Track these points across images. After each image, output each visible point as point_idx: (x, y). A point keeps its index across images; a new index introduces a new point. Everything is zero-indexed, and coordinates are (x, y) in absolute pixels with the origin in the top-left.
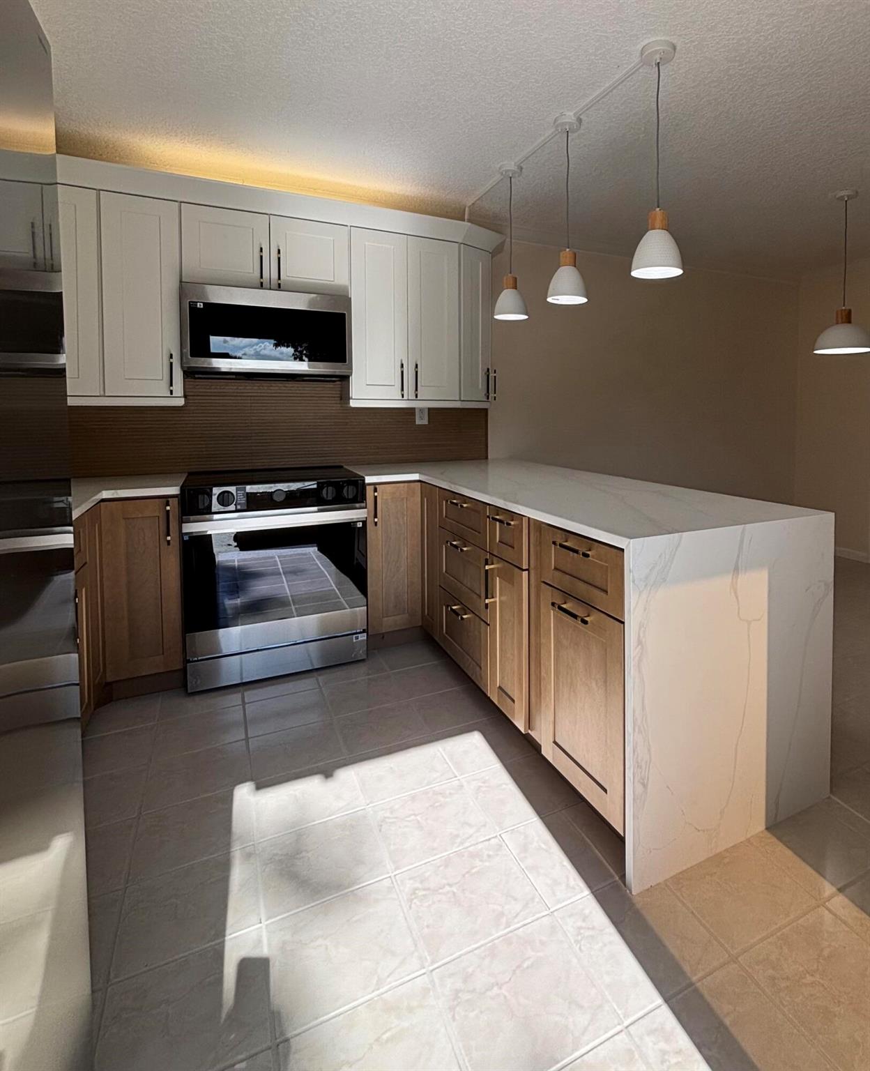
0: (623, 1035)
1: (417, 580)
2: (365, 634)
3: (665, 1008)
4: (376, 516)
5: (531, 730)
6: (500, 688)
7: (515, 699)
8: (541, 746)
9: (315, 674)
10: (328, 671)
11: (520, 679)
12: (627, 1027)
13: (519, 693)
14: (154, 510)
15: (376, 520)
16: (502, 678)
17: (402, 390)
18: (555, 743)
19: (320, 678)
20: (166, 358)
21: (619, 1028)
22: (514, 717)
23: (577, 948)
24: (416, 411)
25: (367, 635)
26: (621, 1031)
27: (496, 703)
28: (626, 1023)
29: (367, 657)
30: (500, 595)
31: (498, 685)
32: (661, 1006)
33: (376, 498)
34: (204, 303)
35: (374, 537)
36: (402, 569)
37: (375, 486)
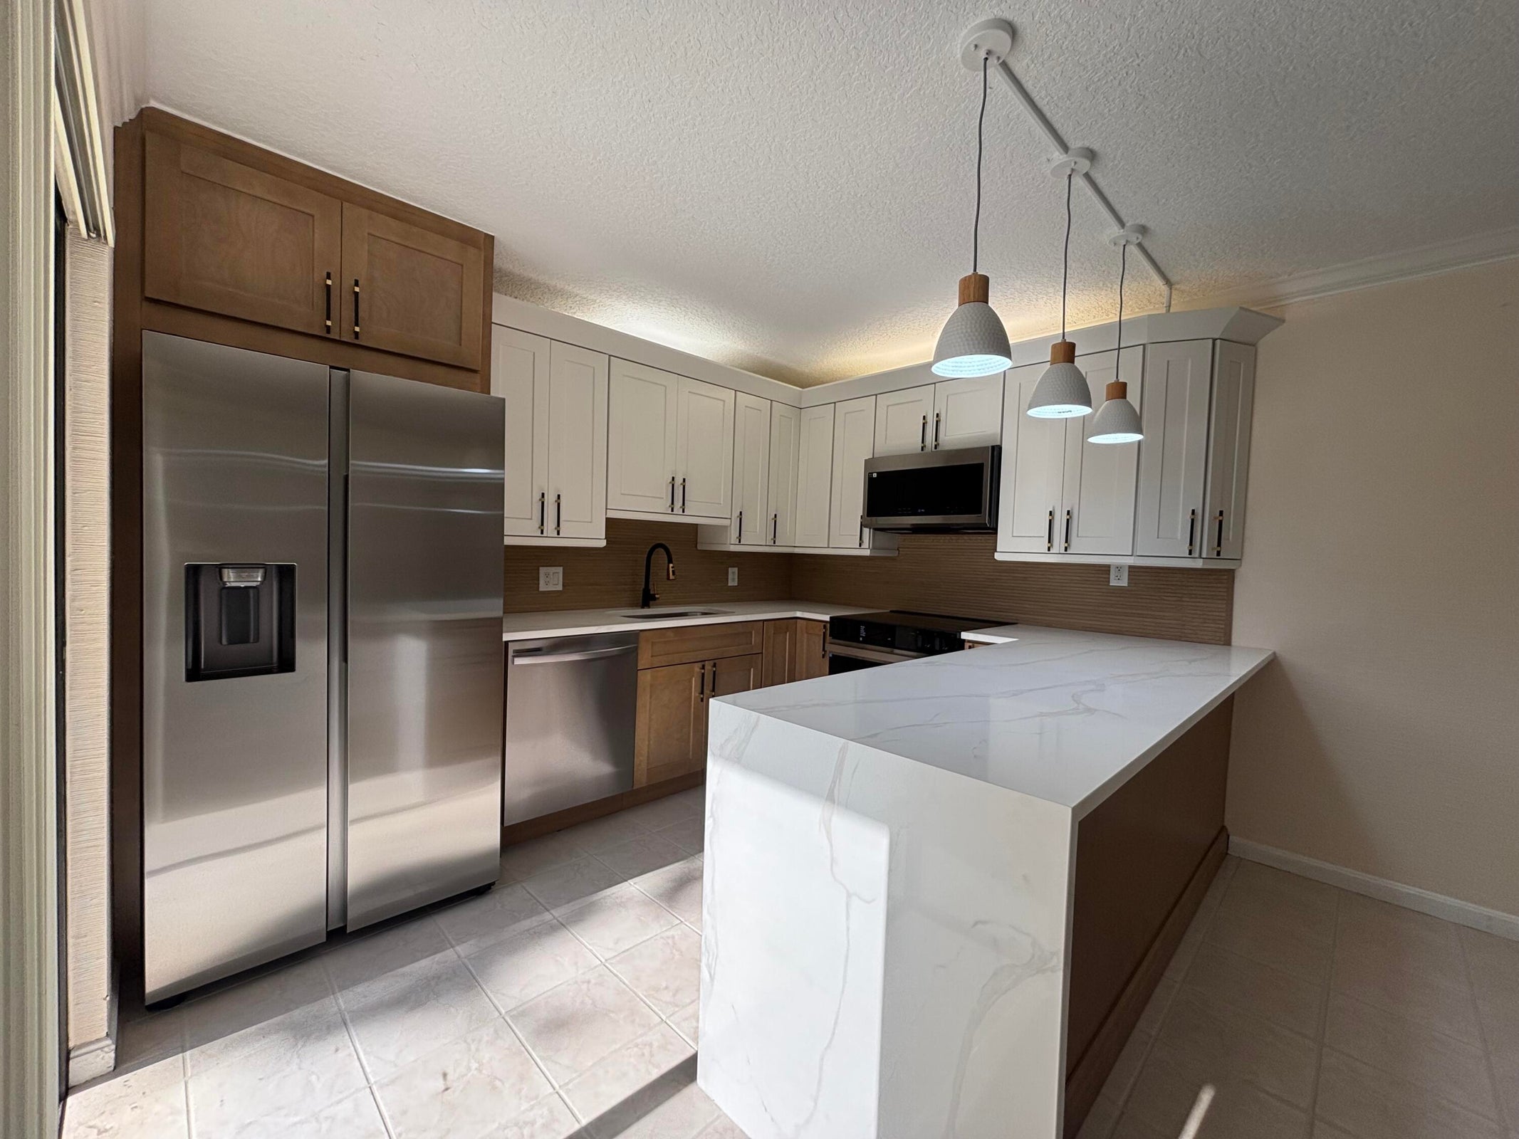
0: (552, 1090)
3: (577, 1127)
12: (557, 1093)
14: (820, 630)
17: (1050, 541)
21: (557, 1086)
23: (629, 1046)
24: (1111, 567)
26: (554, 1089)
28: (561, 1092)
32: (579, 1122)
34: (877, 473)
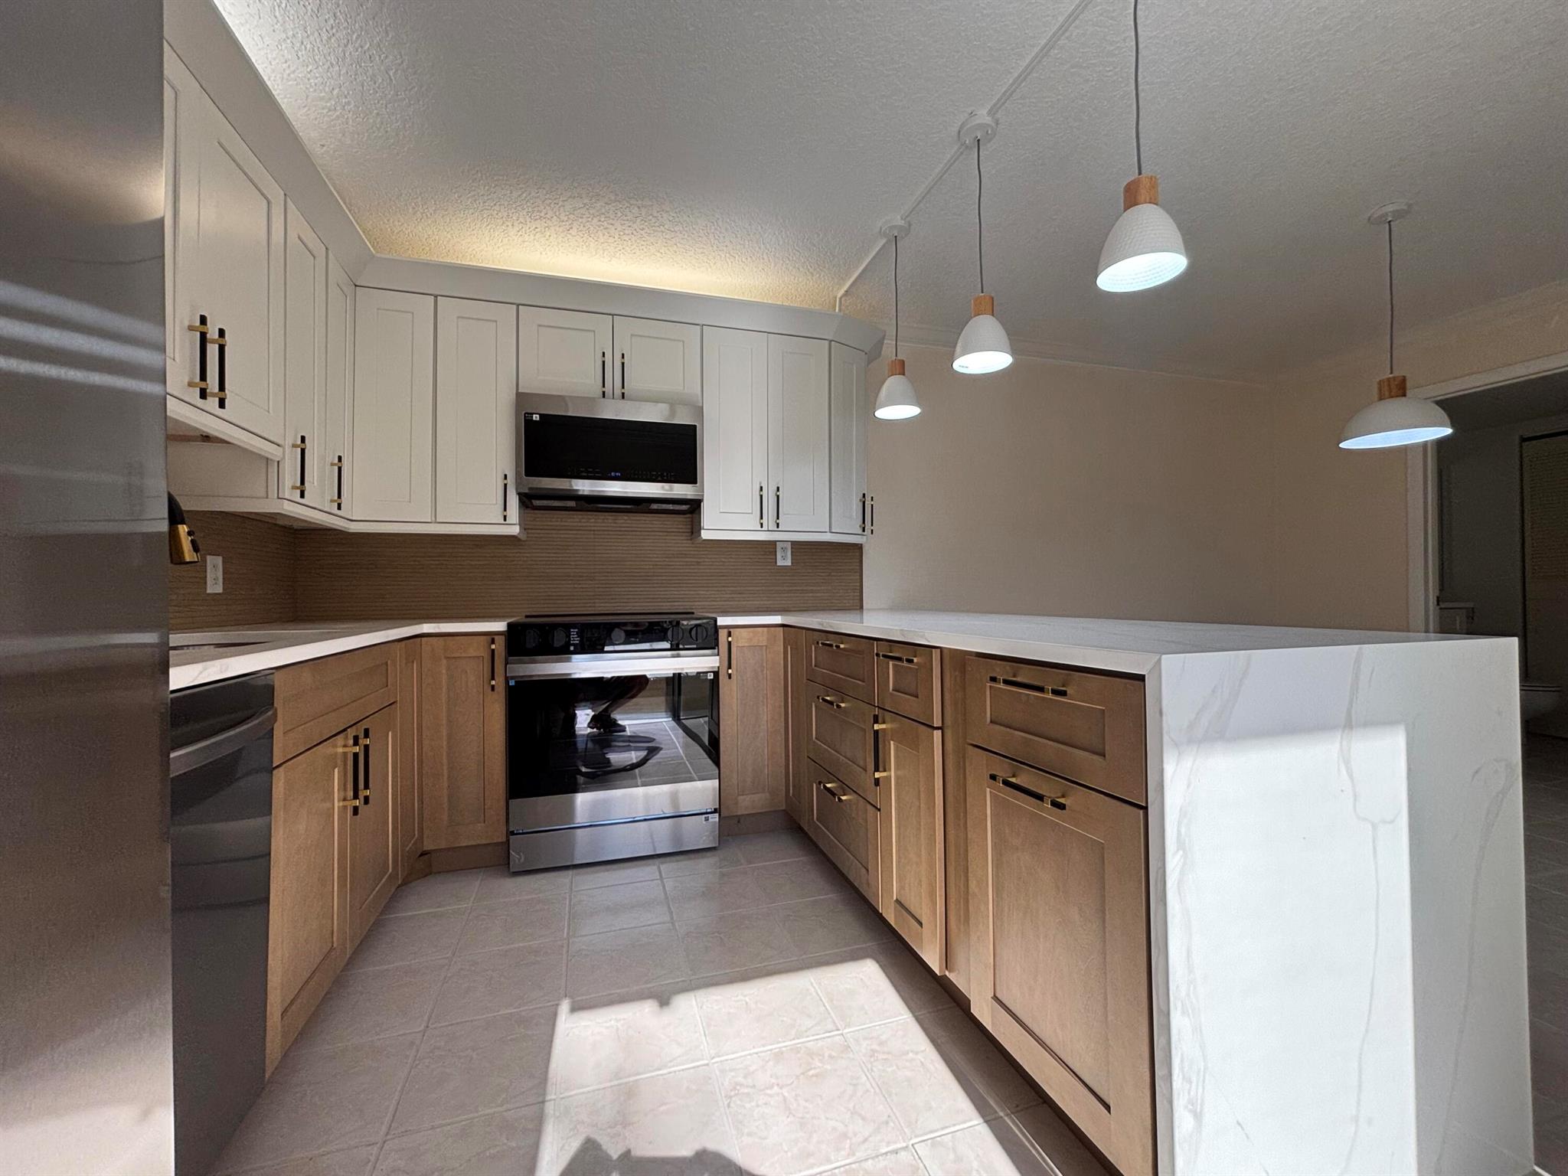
1: (781, 750)
2: (717, 815)
4: (730, 667)
5: (950, 972)
6: (898, 901)
7: (923, 922)
8: (970, 1001)
9: (657, 861)
10: (674, 858)
11: (932, 894)
13: (929, 910)
14: (479, 650)
15: (730, 671)
16: (901, 888)
17: (762, 518)
18: (995, 998)
19: (663, 867)
20: (501, 477)
22: (921, 948)
24: (778, 544)
25: (720, 815)
27: (893, 924)
29: (719, 844)
30: (897, 768)
31: (895, 898)
33: (730, 643)
34: (540, 415)
35: (730, 695)
36: (762, 734)
37: (729, 628)
